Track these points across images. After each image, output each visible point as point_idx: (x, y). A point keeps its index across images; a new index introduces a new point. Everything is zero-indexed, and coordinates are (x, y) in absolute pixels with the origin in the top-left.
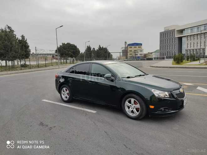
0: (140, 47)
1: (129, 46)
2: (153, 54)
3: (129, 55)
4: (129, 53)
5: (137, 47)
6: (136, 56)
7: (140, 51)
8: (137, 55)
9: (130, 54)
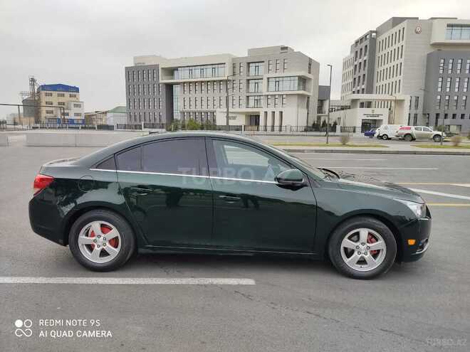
0: (75, 96)
1: (42, 90)
2: (108, 115)
3: (44, 114)
4: (44, 110)
5: (67, 94)
6: (66, 117)
7: (76, 106)
8: (68, 114)
9: (47, 112)
